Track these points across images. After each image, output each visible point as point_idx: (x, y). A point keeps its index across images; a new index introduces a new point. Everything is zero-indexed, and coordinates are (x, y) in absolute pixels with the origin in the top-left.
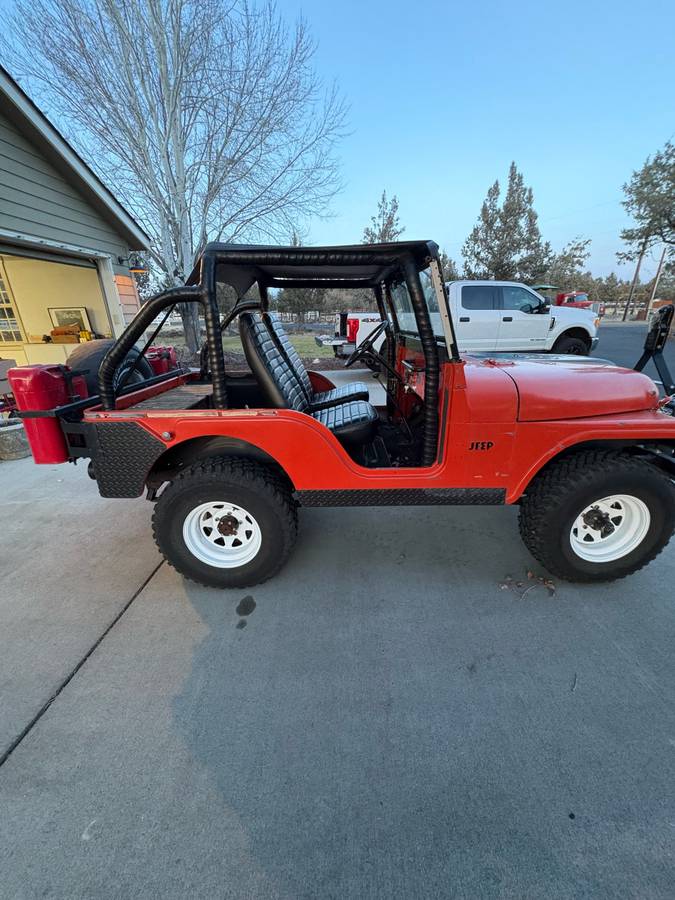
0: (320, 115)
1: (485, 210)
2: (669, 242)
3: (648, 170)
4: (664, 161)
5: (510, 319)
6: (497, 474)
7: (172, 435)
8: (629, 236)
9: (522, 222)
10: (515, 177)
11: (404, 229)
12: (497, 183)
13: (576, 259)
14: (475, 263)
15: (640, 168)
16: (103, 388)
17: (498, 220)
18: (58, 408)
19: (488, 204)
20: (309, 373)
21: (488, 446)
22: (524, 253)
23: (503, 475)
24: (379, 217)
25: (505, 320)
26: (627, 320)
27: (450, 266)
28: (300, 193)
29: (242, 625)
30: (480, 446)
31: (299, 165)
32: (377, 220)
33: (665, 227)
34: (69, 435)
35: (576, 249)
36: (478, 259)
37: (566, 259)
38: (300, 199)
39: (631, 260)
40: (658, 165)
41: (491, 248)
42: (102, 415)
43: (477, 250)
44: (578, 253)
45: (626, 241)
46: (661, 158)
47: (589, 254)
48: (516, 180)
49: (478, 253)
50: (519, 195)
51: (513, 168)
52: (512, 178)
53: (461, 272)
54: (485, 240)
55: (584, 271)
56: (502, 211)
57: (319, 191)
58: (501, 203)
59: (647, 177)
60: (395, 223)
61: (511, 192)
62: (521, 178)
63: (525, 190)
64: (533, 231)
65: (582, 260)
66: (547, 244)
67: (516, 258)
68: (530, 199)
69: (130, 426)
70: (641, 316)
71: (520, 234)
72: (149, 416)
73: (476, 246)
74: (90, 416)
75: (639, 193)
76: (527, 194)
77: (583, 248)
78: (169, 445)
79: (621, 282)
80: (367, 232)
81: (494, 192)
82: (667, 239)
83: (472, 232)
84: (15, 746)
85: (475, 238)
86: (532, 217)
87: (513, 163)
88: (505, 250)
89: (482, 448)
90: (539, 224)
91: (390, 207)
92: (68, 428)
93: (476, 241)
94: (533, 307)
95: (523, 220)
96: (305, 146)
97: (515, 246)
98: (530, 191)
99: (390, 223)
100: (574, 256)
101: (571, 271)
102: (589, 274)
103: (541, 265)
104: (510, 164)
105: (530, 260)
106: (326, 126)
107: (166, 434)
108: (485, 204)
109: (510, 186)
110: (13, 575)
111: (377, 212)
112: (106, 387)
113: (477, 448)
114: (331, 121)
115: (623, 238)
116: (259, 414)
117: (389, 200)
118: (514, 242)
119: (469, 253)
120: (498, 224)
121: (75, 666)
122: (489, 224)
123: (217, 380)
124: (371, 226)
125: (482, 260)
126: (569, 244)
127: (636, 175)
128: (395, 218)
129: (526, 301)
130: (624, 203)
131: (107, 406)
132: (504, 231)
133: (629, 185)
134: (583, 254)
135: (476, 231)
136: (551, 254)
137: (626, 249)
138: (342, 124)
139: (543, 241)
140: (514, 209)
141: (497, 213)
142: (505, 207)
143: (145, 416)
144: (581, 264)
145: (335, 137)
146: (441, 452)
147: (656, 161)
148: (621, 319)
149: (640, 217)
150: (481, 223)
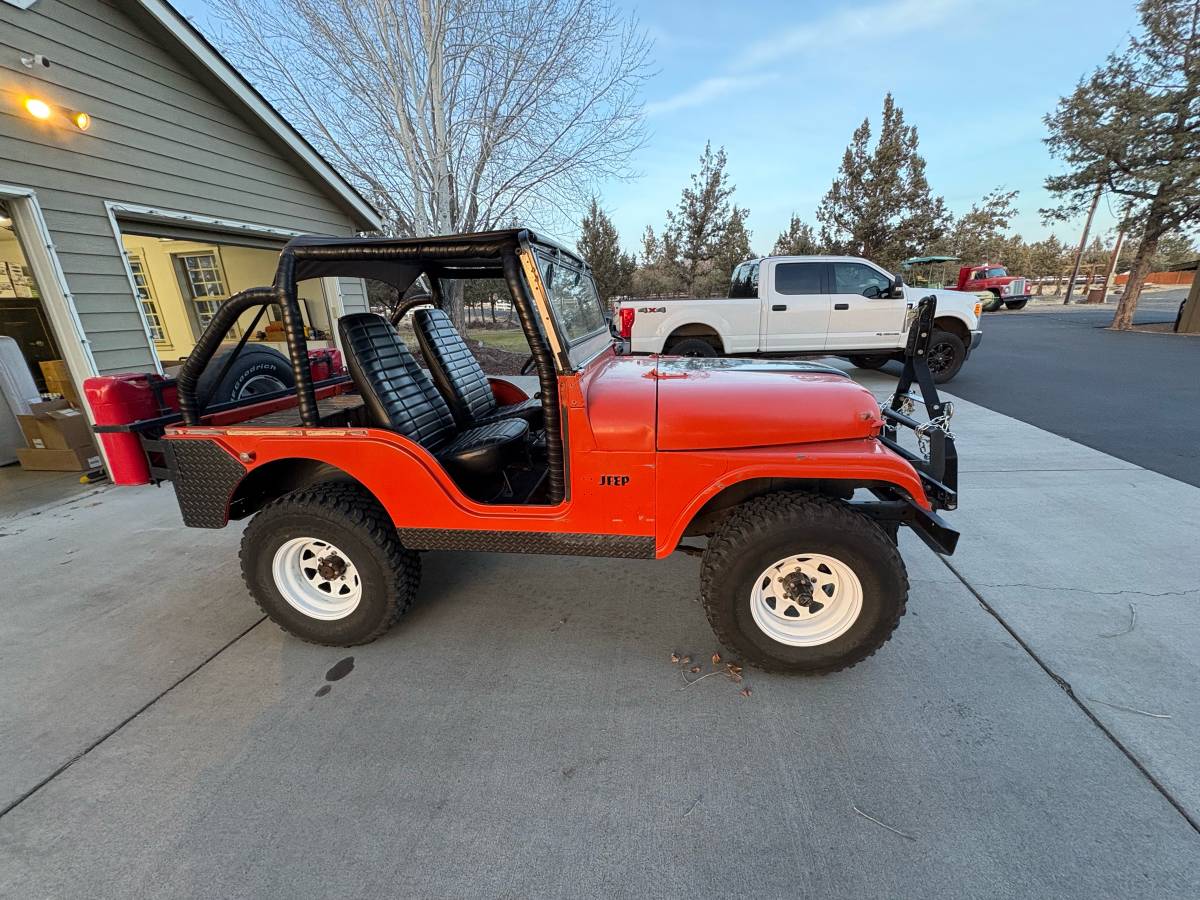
0: (616, 54)
1: (848, 158)
2: (1122, 192)
3: (1081, 93)
4: (1108, 80)
5: (844, 307)
6: (641, 518)
7: (253, 456)
8: (1058, 186)
9: (903, 173)
10: (892, 115)
11: (734, 189)
12: (866, 122)
13: (995, 219)
14: (835, 228)
15: (1070, 93)
16: (182, 401)
17: (868, 171)
18: (137, 422)
19: (854, 150)
20: (491, 381)
21: (623, 483)
22: (906, 214)
23: (648, 520)
24: (702, 174)
25: (838, 307)
26: (1072, 302)
27: (805, 232)
28: (593, 149)
29: (324, 691)
30: (613, 481)
31: (588, 116)
32: (699, 179)
33: (1114, 171)
34: (149, 453)
35: (996, 204)
36: (839, 223)
37: (980, 219)
38: (594, 157)
39: (1064, 218)
40: (1098, 86)
41: (859, 208)
42: (180, 432)
43: (838, 211)
44: (999, 210)
45: (1053, 192)
46: (1103, 76)
47: (1015, 211)
48: (894, 117)
49: (841, 216)
50: (898, 137)
51: (889, 102)
52: (888, 114)
53: (819, 242)
54: (850, 198)
55: (1009, 235)
56: (874, 158)
57: (619, 145)
58: (872, 148)
59: (1080, 105)
60: (722, 181)
61: (888, 132)
62: (900, 113)
63: (907, 129)
64: (919, 183)
65: (1005, 219)
66: (940, 201)
67: (894, 221)
68: (913, 142)
69: (208, 444)
70: (1096, 297)
71: (899, 187)
72: (229, 433)
73: (837, 207)
74: (170, 432)
75: (1068, 126)
76: (909, 134)
77: (1007, 203)
78: (250, 468)
79: (1065, 248)
80: (687, 194)
81: (863, 134)
82: (1119, 188)
83: (831, 188)
84: (14, 805)
85: (835, 195)
86: (918, 165)
87: (889, 95)
88: (877, 211)
89: (616, 483)
90: (928, 173)
91: (715, 161)
92: (149, 445)
93: (837, 200)
94: (882, 289)
95: (904, 169)
96: (598, 92)
97: (893, 205)
98: (914, 130)
99: (716, 179)
100: (994, 214)
101: (989, 235)
102: (1017, 239)
103: (930, 230)
104: (886, 97)
105: (916, 222)
106: (624, 67)
107: (245, 456)
108: (848, 151)
109: (886, 124)
110: (113, 613)
111: (698, 168)
112: (187, 400)
113: (609, 484)
114: (630, 60)
115: (1049, 188)
116: (347, 434)
117: (714, 151)
118: (891, 199)
119: (827, 216)
120: (867, 176)
121: (119, 722)
122: (855, 176)
123: (302, 393)
124: (690, 185)
125: (845, 225)
126: (986, 198)
127: (1064, 102)
128: (722, 175)
129: (874, 282)
130: (1047, 141)
131: (188, 422)
132: (877, 186)
133: (1054, 116)
134: (1007, 210)
135: (836, 186)
136: (946, 214)
137: (1055, 204)
138: (643, 63)
139: (933, 196)
140: (890, 155)
141: (866, 161)
142: (878, 153)
143: (225, 434)
144: (1003, 224)
145: (634, 79)
146: (569, 487)
147: (1095, 81)
148: (1061, 302)
149: (1073, 159)
150: (842, 176)
